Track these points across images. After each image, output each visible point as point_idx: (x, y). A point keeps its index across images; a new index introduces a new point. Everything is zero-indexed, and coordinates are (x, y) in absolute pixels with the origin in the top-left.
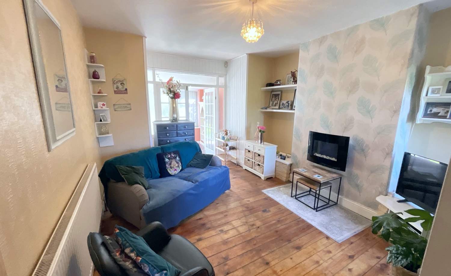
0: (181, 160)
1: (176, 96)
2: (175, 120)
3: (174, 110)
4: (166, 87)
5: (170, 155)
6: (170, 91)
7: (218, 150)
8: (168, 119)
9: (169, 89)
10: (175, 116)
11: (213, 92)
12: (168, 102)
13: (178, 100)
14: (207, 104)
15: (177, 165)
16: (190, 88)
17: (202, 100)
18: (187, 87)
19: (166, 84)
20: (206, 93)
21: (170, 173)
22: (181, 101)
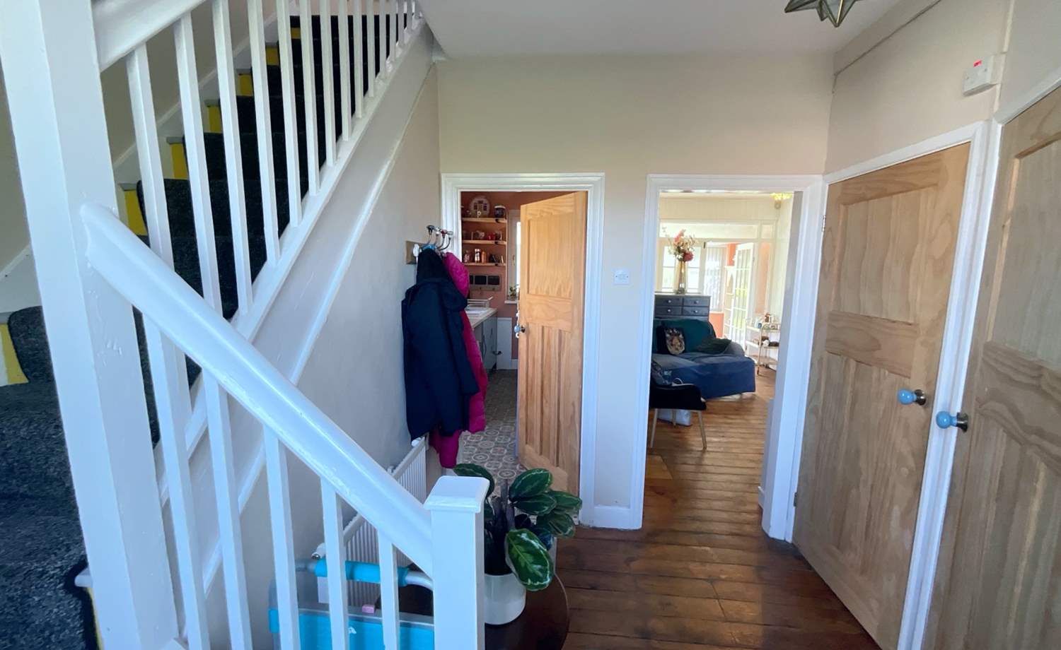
0: (685, 339)
1: (686, 257)
2: (682, 291)
3: (682, 278)
4: (675, 245)
5: (672, 330)
6: (679, 250)
7: (750, 346)
8: (672, 291)
9: (679, 248)
10: (682, 286)
11: (750, 250)
12: (673, 265)
13: (689, 263)
14: (739, 270)
15: (679, 344)
16: (708, 244)
17: (731, 263)
18: (705, 243)
19: (674, 240)
20: (739, 251)
21: (669, 349)
22: (693, 264)
